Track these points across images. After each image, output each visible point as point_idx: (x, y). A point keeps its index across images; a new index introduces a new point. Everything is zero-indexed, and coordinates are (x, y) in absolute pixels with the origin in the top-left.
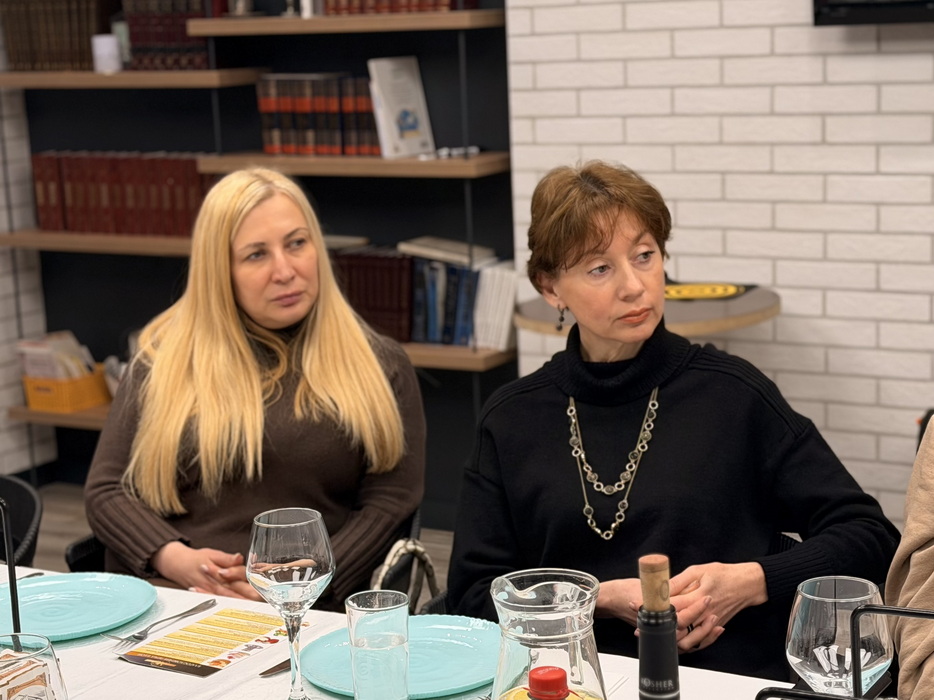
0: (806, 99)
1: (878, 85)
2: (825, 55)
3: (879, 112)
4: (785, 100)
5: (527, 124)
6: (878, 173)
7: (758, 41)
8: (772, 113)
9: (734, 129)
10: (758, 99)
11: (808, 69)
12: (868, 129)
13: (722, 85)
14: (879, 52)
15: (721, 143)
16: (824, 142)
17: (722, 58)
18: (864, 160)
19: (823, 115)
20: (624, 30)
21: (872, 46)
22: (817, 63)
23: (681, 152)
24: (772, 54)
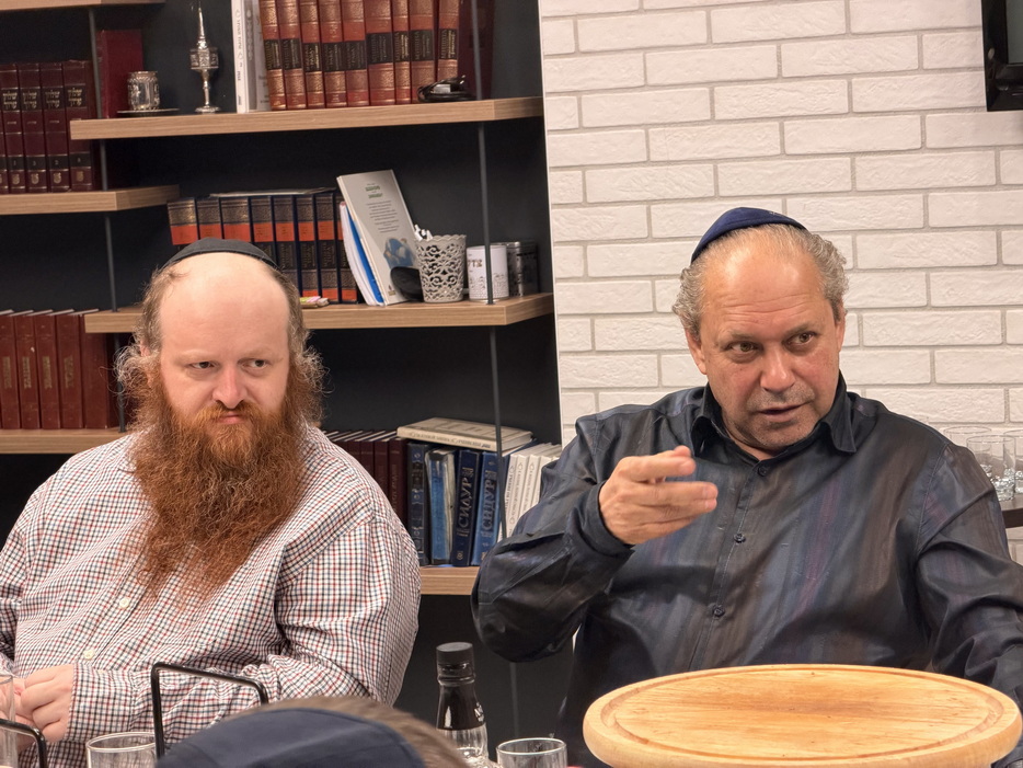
2: (997, 148)
5: (576, 251)
8: (927, 228)
10: (907, 209)
16: (1000, 264)
17: (853, 155)
19: (998, 228)
22: (987, 159)
24: (923, 148)
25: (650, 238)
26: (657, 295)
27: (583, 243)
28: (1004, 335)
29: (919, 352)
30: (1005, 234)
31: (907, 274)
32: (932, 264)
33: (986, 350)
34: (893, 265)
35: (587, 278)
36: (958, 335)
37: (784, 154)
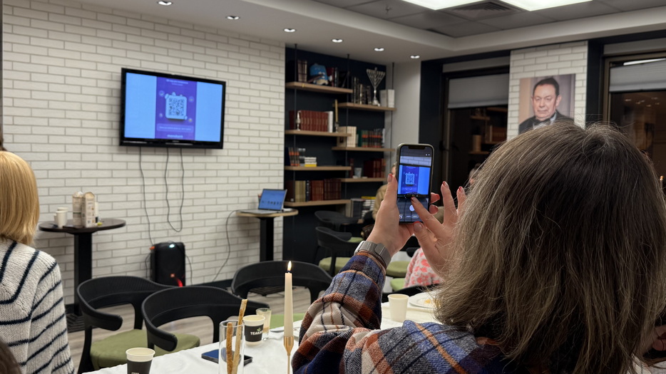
0: (107, 166)
1: (127, 162)
2: (112, 154)
3: (127, 169)
4: (101, 166)
6: (127, 185)
7: (93, 149)
8: (97, 169)
9: (85, 174)
10: (93, 165)
11: (107, 157)
12: (124, 174)
13: (81, 161)
14: (127, 154)
15: (81, 178)
16: (112, 177)
17: (82, 153)
18: (123, 182)
19: (111, 170)
20: (48, 143)
21: (125, 152)
22: (110, 156)
23: (67, 181)
24: (97, 153)
28: (112, 192)
31: (92, 179)
32: (98, 177)
33: (108, 195)
34: (89, 177)
37: (65, 152)
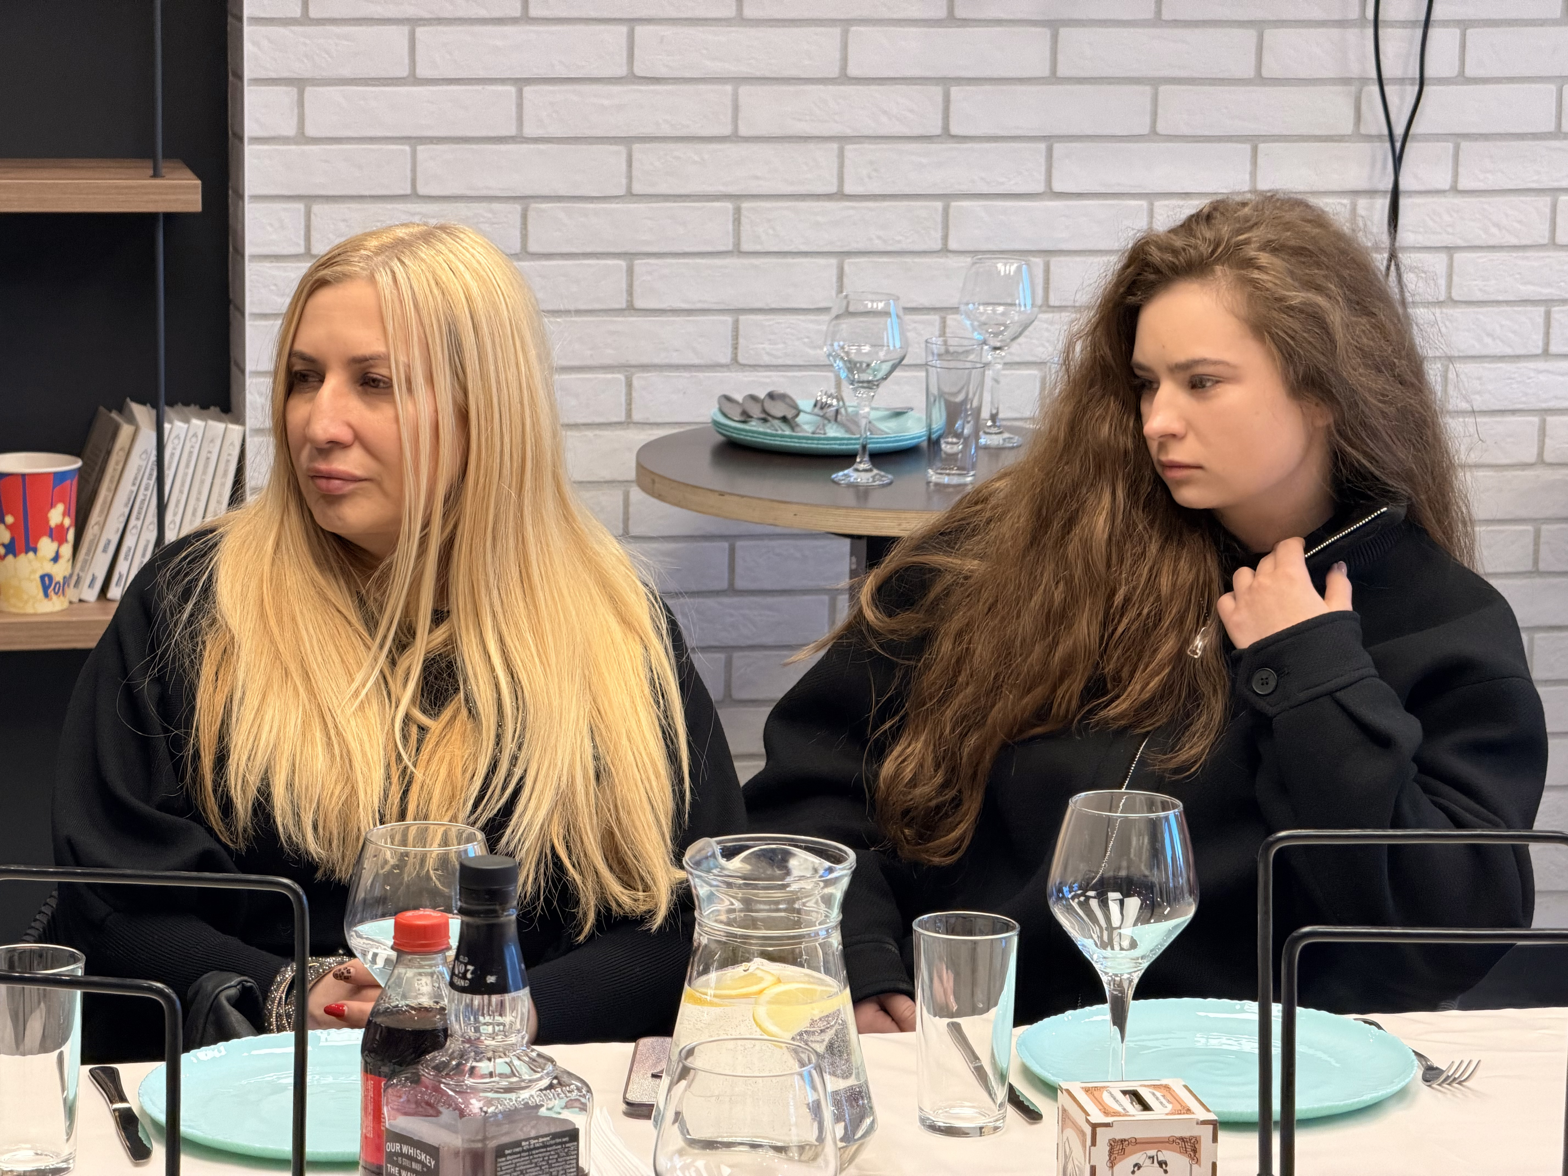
1: (1053, 25)
3: (1054, 78)
5: (285, 96)
6: (1049, 193)
8: (844, 78)
9: (760, 108)
10: (817, 50)
12: (1029, 110)
13: (739, 20)
15: (735, 138)
16: (947, 135)
19: (946, 82)
23: (646, 157)
25: (414, 80)
26: (419, 169)
27: (300, 84)
28: (945, 238)
29: (822, 261)
30: (954, 90)
31: (811, 146)
32: (849, 132)
33: (918, 260)
34: (790, 132)
35: (302, 138)
36: (879, 238)
